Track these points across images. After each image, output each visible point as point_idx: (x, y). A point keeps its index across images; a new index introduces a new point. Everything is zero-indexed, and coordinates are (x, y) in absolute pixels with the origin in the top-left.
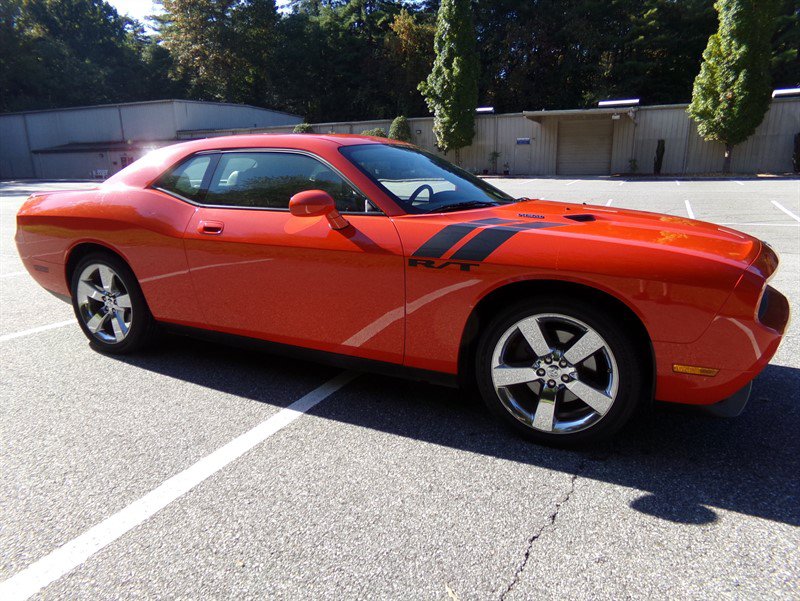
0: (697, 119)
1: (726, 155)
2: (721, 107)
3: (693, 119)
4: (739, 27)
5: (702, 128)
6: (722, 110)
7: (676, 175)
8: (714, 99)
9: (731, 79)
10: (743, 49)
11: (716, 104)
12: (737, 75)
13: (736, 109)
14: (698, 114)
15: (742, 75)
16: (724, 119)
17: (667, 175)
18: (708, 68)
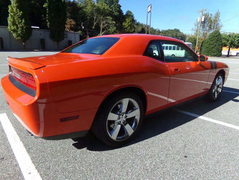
0: (12, 32)
1: (24, 44)
2: (19, 29)
3: (10, 31)
4: (19, 5)
5: (14, 35)
6: (20, 30)
7: (9, 49)
8: (16, 26)
9: (20, 21)
10: (21, 12)
11: (18, 28)
12: (22, 20)
13: (24, 31)
14: (12, 30)
15: (23, 20)
16: (21, 33)
17: (6, 49)
18: (11, 16)
